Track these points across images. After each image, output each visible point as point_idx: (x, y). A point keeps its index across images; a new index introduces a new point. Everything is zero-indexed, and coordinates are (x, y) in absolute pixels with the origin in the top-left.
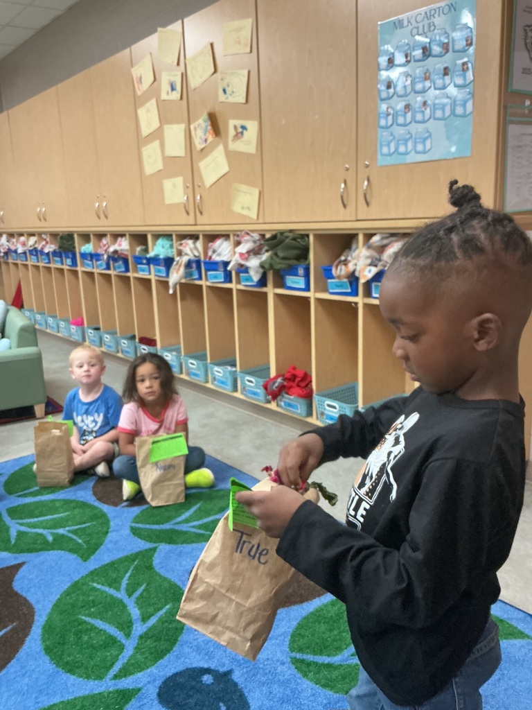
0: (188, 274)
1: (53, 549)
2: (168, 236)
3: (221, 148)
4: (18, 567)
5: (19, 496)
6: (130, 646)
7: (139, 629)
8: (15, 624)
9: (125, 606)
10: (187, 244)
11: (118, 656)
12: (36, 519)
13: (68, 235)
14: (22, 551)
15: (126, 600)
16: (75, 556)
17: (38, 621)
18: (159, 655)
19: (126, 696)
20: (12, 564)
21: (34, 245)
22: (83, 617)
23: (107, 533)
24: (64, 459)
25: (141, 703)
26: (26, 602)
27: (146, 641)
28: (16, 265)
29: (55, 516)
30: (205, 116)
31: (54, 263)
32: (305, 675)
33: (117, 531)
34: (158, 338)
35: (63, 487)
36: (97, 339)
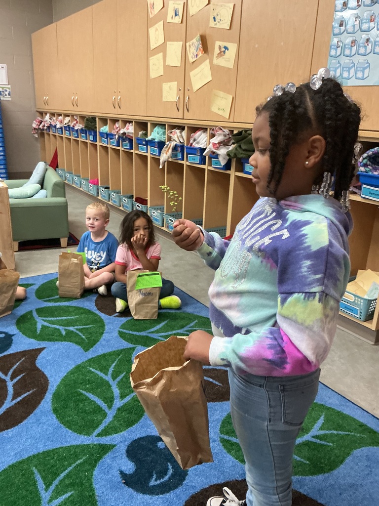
0: (174, 155)
1: (65, 341)
2: (163, 125)
3: (207, 62)
4: (40, 350)
5: (45, 301)
6: (111, 414)
7: (118, 403)
8: (35, 390)
9: (110, 386)
10: (176, 133)
11: (102, 420)
12: (55, 319)
13: (92, 118)
14: (44, 340)
15: (111, 382)
16: (80, 347)
17: (50, 390)
18: (130, 423)
19: (105, 449)
20: (36, 348)
21: (68, 123)
22: (81, 391)
23: (103, 333)
24: (78, 279)
25: (115, 455)
26: (43, 375)
27: (122, 413)
28: (55, 136)
29: (68, 317)
30: (198, 37)
31: (81, 138)
32: (229, 452)
33: (109, 333)
34: (149, 199)
35: (76, 298)
36: (107, 196)
